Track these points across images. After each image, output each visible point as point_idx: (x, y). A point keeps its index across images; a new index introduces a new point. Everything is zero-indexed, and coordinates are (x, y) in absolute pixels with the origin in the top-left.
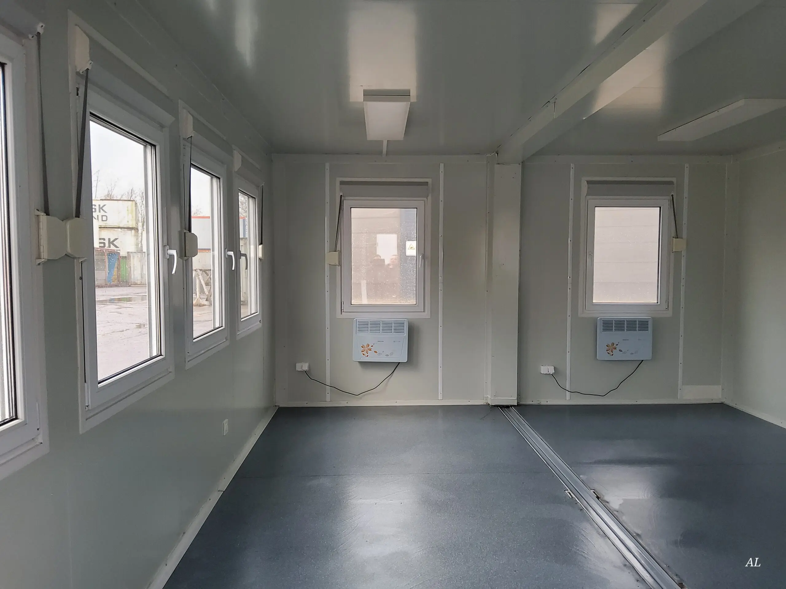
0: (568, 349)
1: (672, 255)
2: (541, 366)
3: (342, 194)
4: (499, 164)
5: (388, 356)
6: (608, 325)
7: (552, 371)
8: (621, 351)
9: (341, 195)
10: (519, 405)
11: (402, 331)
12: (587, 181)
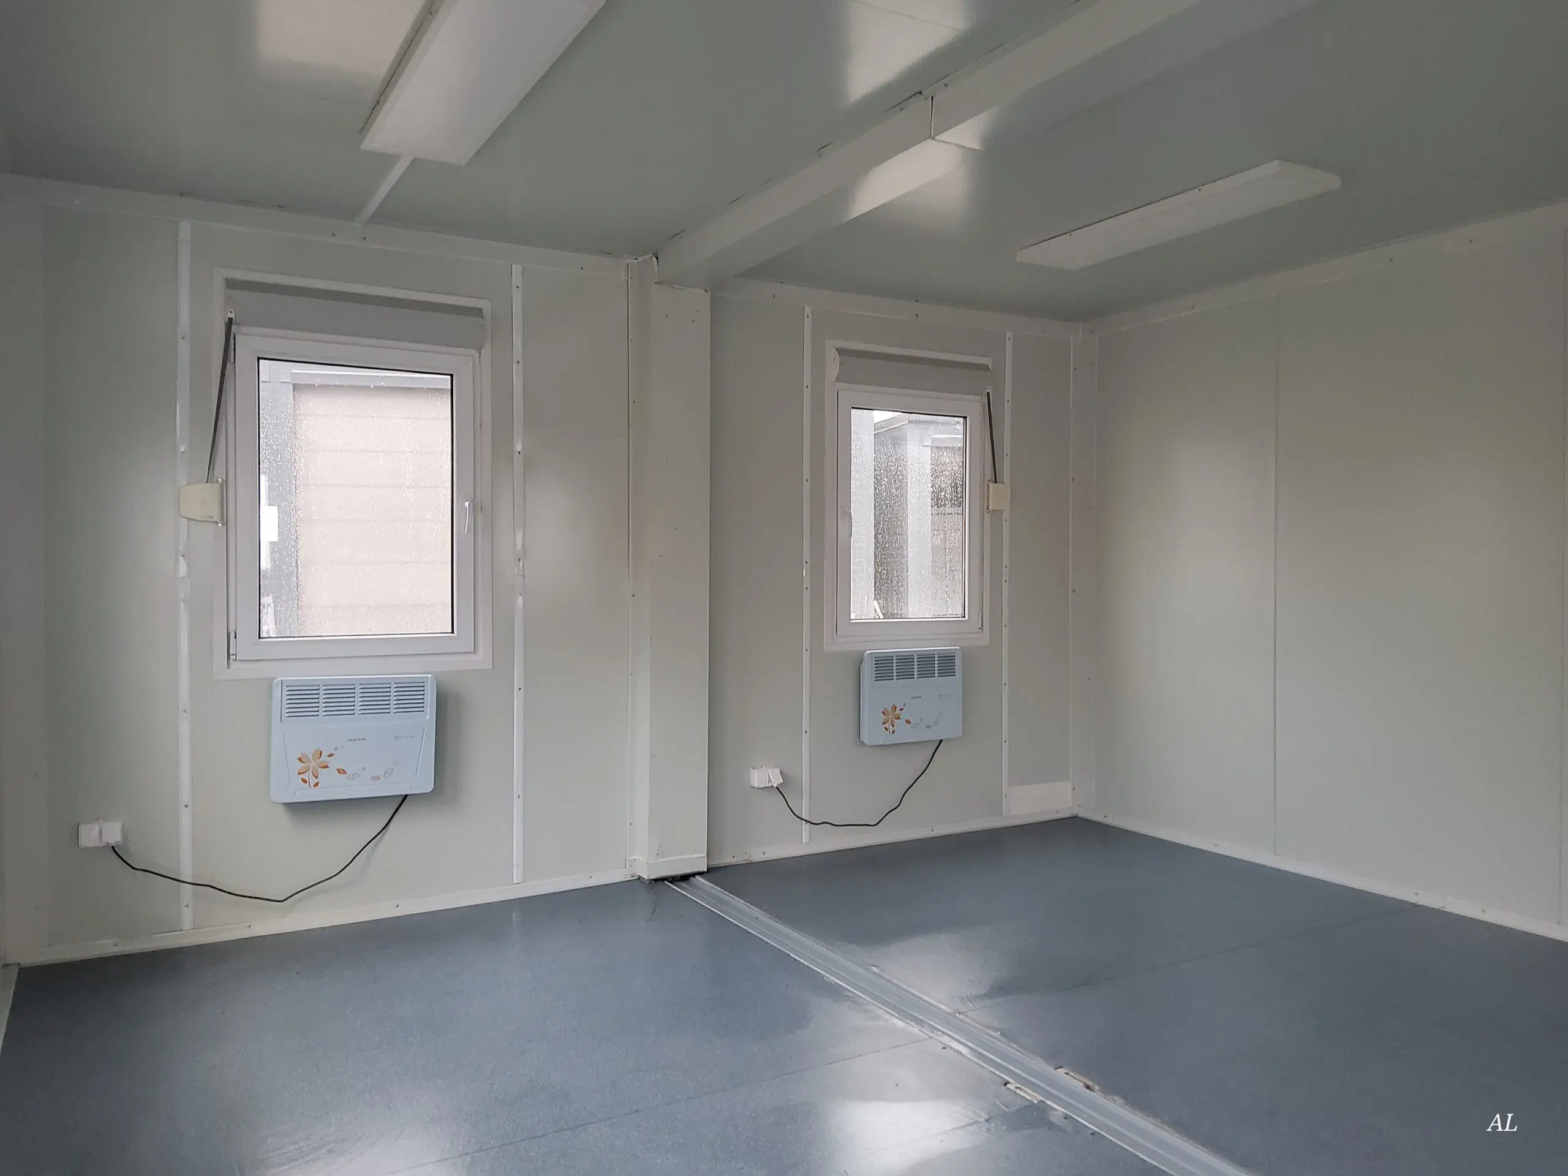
0: (805, 725)
1: (987, 517)
2: (752, 770)
3: (233, 316)
4: (660, 283)
5: (380, 778)
6: (885, 667)
7: (777, 780)
8: (908, 722)
9: (231, 320)
10: (709, 870)
11: (420, 707)
12: (837, 349)
